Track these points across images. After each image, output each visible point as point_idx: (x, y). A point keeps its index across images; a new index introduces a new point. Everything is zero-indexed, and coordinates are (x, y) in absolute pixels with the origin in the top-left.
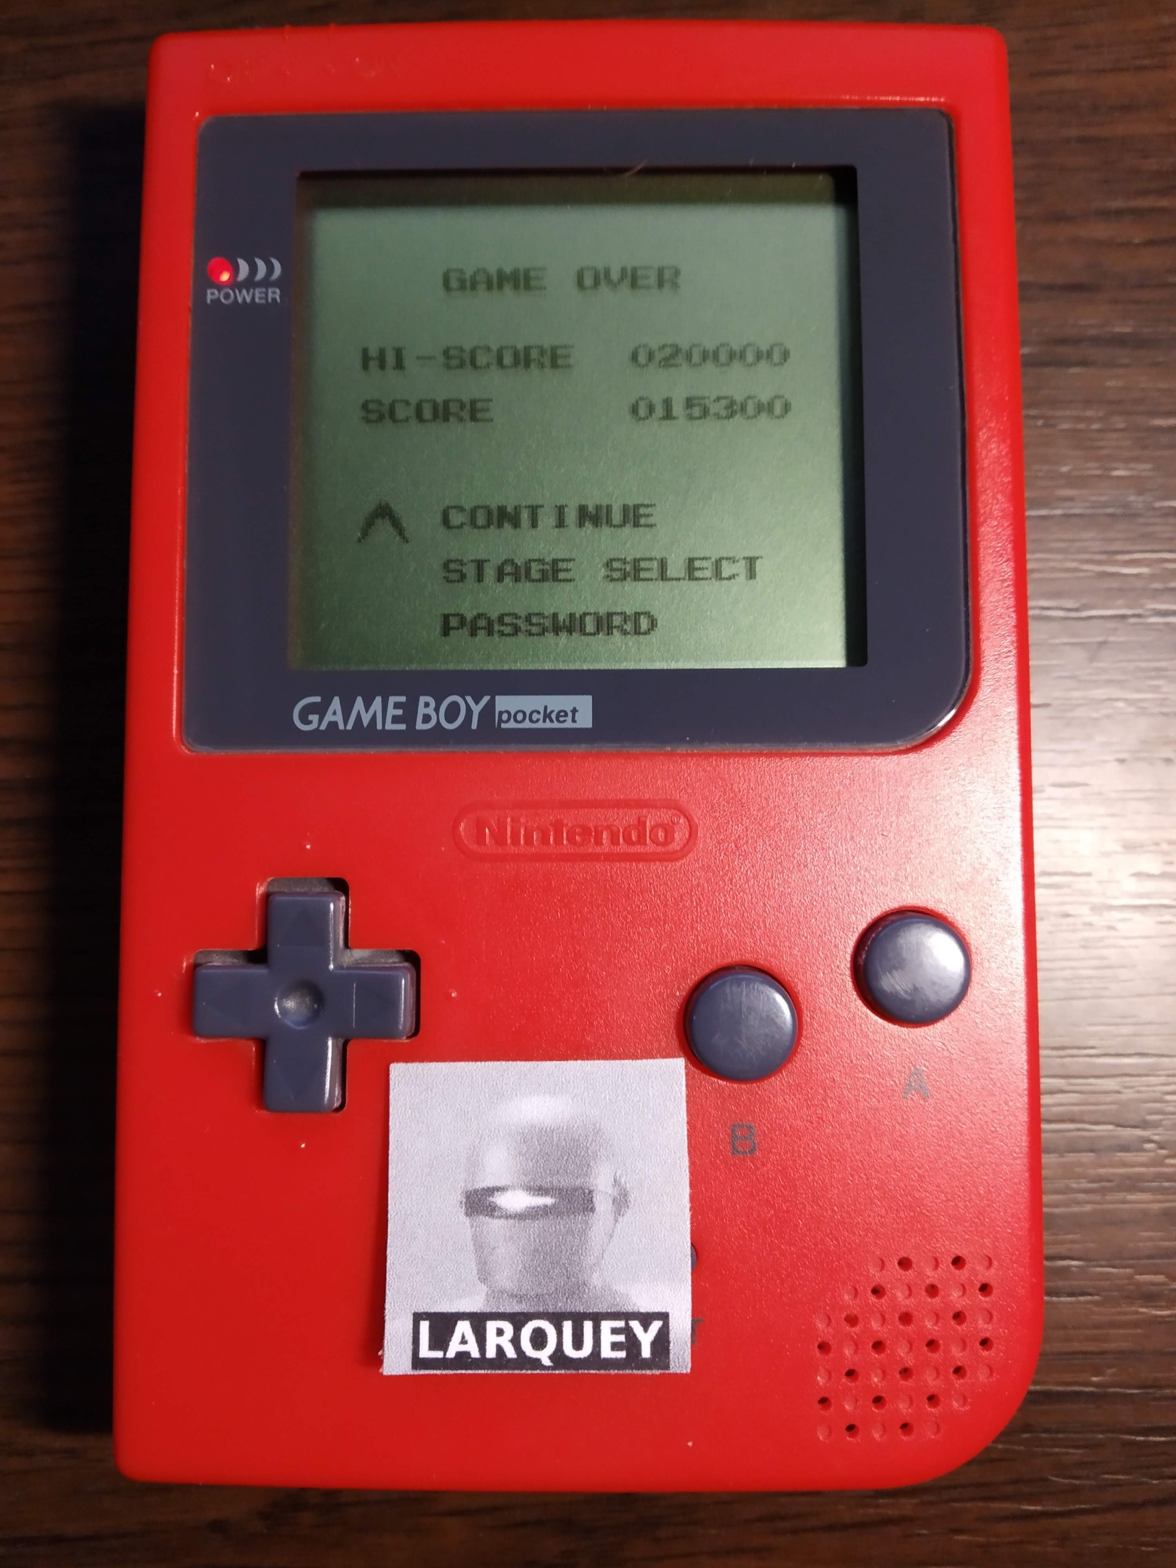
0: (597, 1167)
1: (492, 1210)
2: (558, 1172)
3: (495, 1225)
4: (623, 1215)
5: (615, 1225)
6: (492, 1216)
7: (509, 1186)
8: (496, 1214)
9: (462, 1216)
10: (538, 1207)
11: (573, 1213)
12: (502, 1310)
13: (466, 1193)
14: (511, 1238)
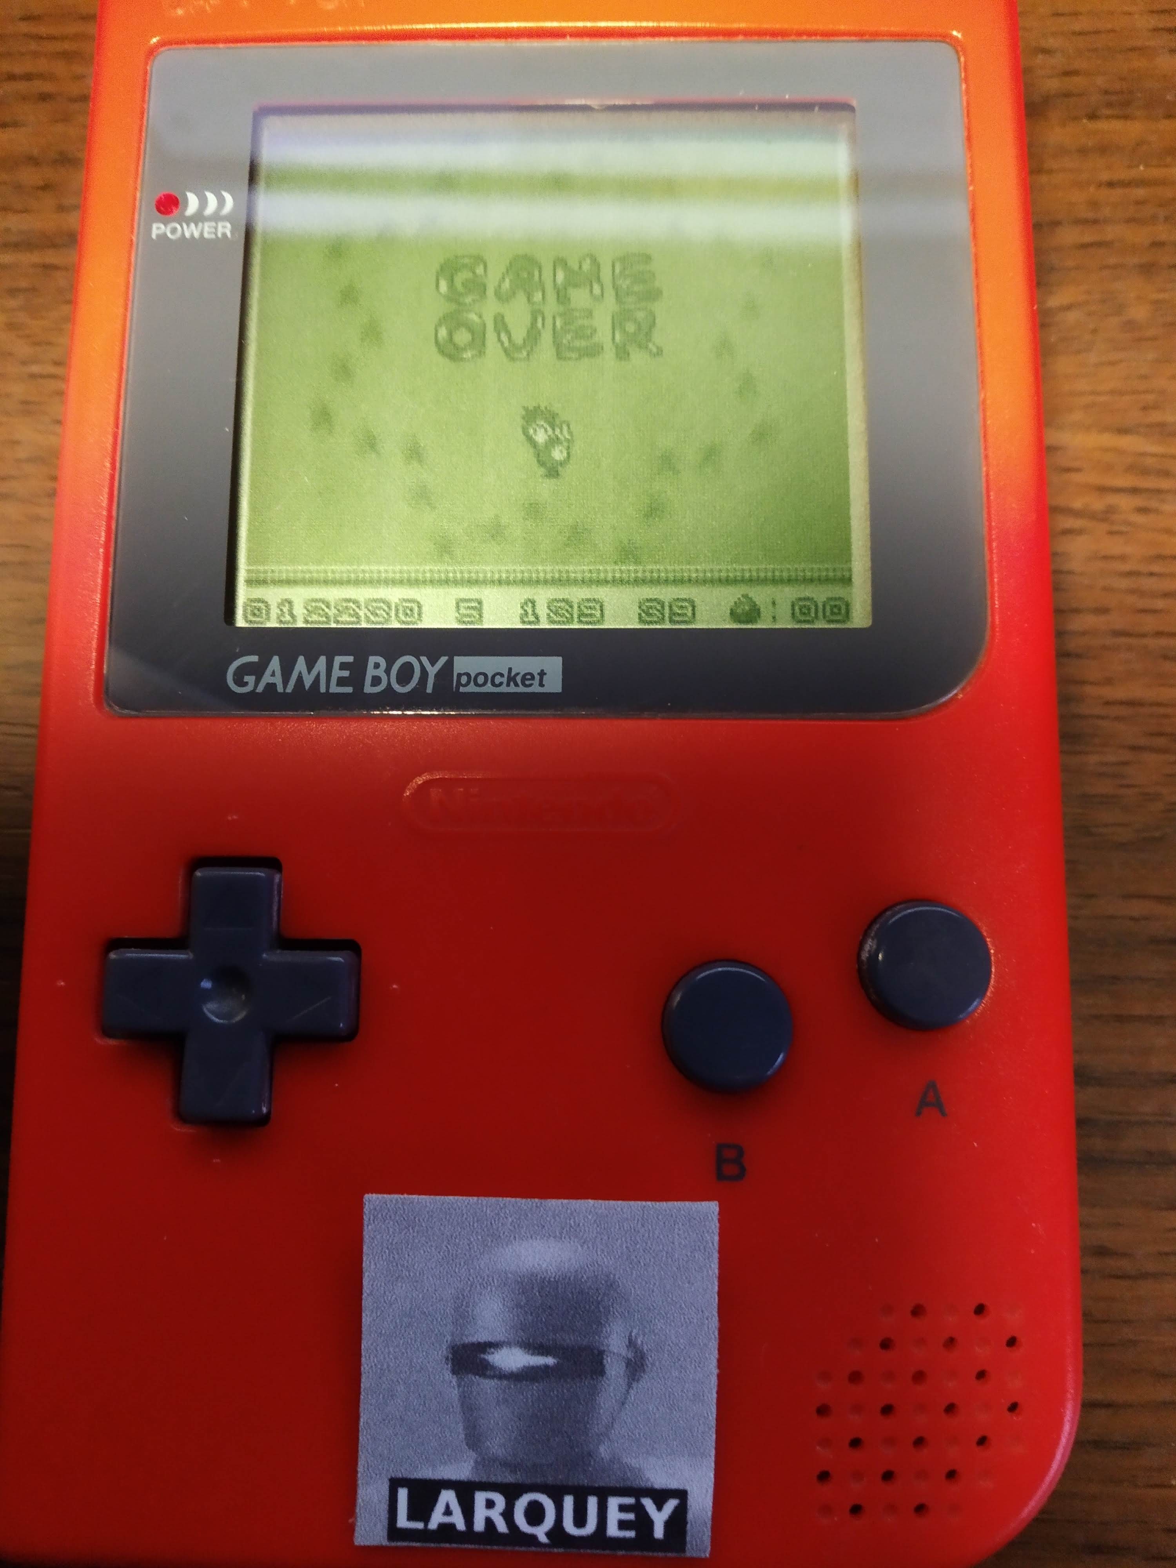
0: (609, 1325)
1: (484, 1369)
2: (562, 1327)
3: (488, 1386)
4: (638, 1381)
5: (627, 1391)
6: (483, 1375)
7: (504, 1342)
8: (488, 1373)
9: (448, 1375)
10: (537, 1367)
11: (580, 1376)
12: (493, 1479)
13: (453, 1348)
14: (506, 1401)
